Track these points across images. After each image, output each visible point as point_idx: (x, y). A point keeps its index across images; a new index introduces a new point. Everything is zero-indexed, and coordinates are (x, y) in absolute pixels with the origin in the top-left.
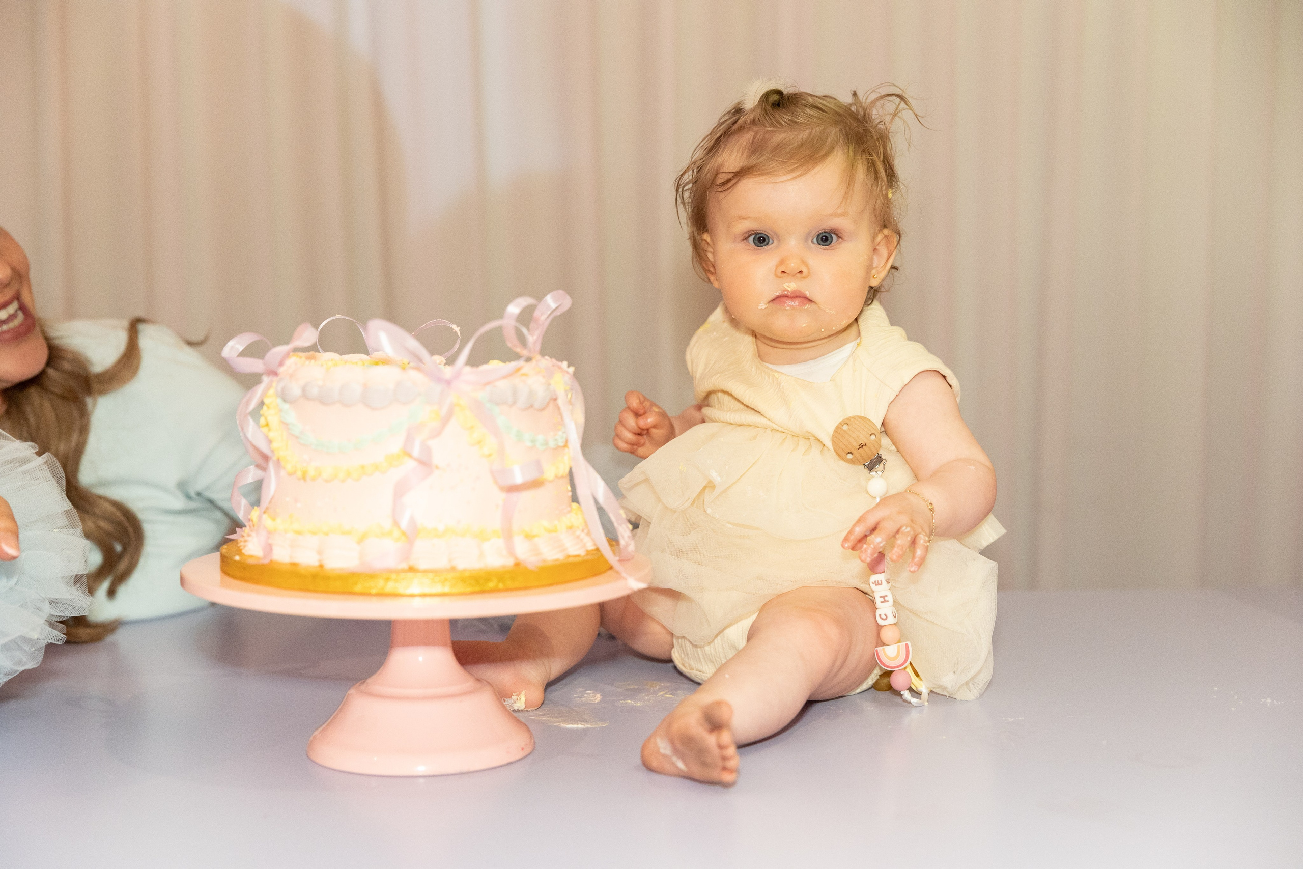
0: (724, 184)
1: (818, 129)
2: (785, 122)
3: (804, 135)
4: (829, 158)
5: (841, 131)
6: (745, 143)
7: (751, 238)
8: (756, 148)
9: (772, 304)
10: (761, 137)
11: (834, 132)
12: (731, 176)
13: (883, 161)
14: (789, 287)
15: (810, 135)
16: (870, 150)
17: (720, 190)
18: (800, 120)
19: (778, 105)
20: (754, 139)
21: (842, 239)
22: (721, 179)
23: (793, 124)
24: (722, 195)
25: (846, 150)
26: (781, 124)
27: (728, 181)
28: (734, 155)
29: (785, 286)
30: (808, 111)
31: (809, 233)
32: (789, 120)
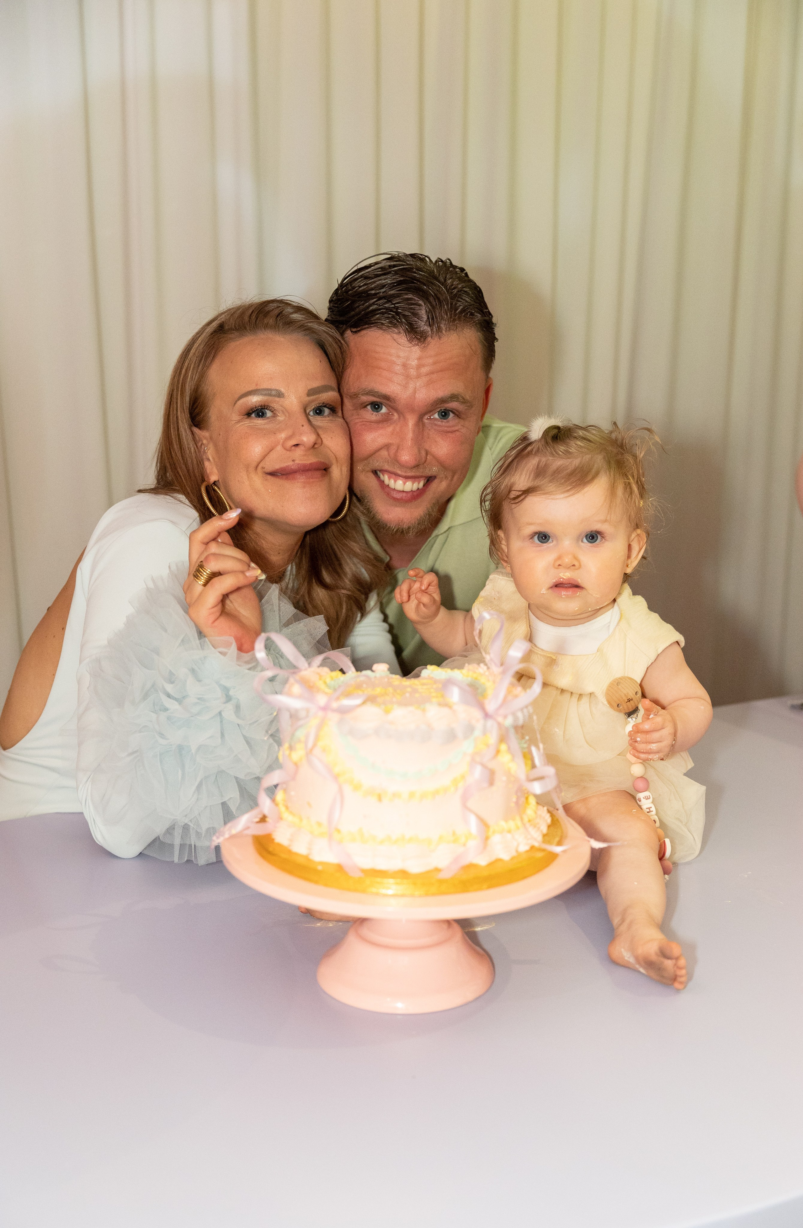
0: (514, 499)
1: (588, 457)
2: (561, 452)
3: (576, 462)
4: (596, 481)
5: (604, 458)
6: (532, 467)
7: (536, 537)
8: (540, 472)
9: (550, 591)
10: (544, 463)
11: (599, 460)
12: (520, 493)
13: (637, 481)
14: (564, 575)
15: (581, 463)
16: (628, 474)
17: (512, 502)
18: (573, 450)
19: (557, 438)
20: (538, 465)
21: (605, 539)
22: (513, 495)
23: (568, 453)
24: (514, 506)
25: (608, 473)
26: (559, 454)
27: (518, 497)
28: (523, 477)
29: (561, 575)
30: (579, 443)
31: (580, 536)
32: (565, 450)
